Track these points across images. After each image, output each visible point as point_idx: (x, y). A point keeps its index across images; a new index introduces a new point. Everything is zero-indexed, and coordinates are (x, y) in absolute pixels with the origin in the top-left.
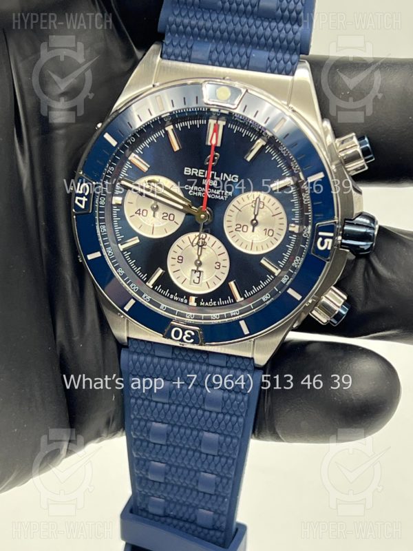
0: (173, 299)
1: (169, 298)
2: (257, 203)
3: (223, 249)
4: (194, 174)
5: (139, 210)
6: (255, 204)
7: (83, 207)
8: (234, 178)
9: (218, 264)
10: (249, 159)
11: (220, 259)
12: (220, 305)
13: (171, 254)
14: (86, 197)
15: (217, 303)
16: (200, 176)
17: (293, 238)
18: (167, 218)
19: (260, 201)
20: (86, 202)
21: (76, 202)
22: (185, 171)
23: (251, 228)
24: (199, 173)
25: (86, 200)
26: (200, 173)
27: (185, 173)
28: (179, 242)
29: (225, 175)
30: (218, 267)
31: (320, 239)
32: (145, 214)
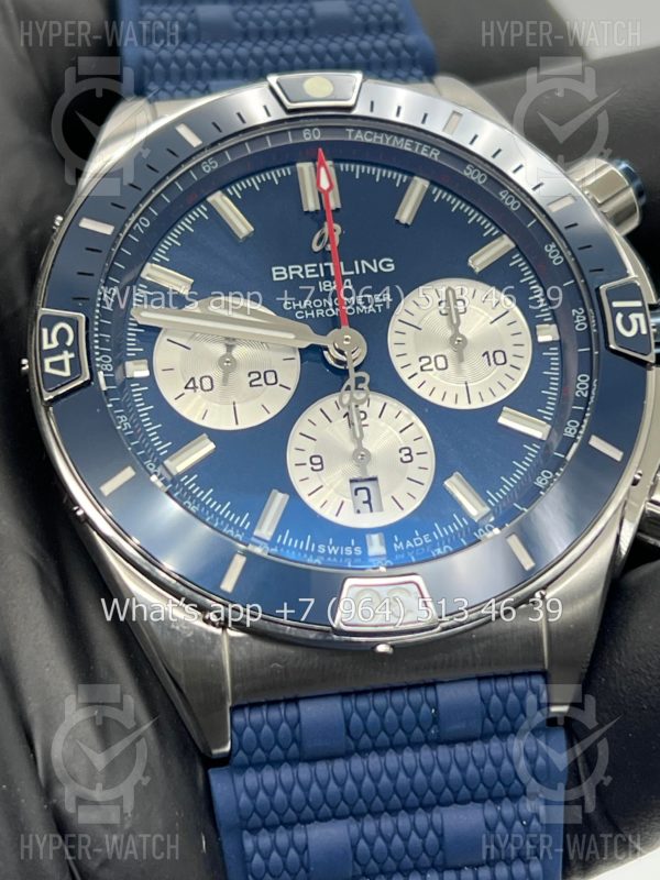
0: (326, 554)
1: (317, 554)
2: (451, 305)
3: (408, 415)
4: (295, 276)
5: (193, 379)
6: (447, 306)
7: (67, 373)
8: (384, 265)
9: (407, 451)
10: (404, 219)
11: (407, 439)
13: (292, 457)
14: (70, 349)
15: (432, 537)
16: (308, 276)
17: (553, 353)
18: (262, 379)
19: (454, 299)
20: (71, 360)
21: (48, 369)
22: (275, 274)
23: (453, 357)
25: (72, 355)
26: (307, 271)
27: (275, 279)
28: (302, 425)
29: (363, 262)
30: (409, 458)
31: (619, 316)
32: (207, 385)
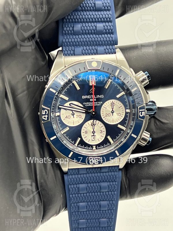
0: (86, 149)
1: (84, 148)
2: (112, 104)
3: (102, 125)
4: (86, 98)
5: (67, 116)
6: (112, 105)
7: (46, 119)
8: (102, 96)
10: (106, 88)
11: (102, 129)
12: (105, 147)
13: (82, 131)
14: (47, 115)
15: (103, 147)
17: (128, 115)
18: (78, 117)
19: (113, 103)
20: (47, 117)
21: (43, 118)
22: (83, 97)
23: (111, 114)
24: (88, 97)
27: (83, 98)
28: (84, 125)
29: (98, 96)
30: (101, 132)
31: (140, 112)
32: (69, 117)
